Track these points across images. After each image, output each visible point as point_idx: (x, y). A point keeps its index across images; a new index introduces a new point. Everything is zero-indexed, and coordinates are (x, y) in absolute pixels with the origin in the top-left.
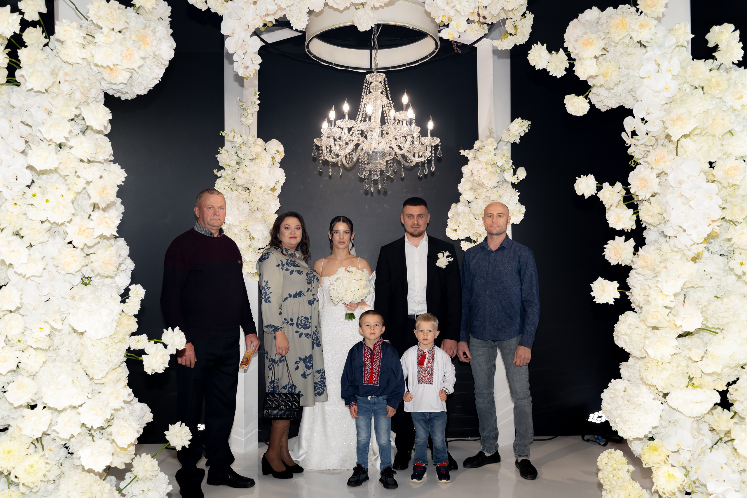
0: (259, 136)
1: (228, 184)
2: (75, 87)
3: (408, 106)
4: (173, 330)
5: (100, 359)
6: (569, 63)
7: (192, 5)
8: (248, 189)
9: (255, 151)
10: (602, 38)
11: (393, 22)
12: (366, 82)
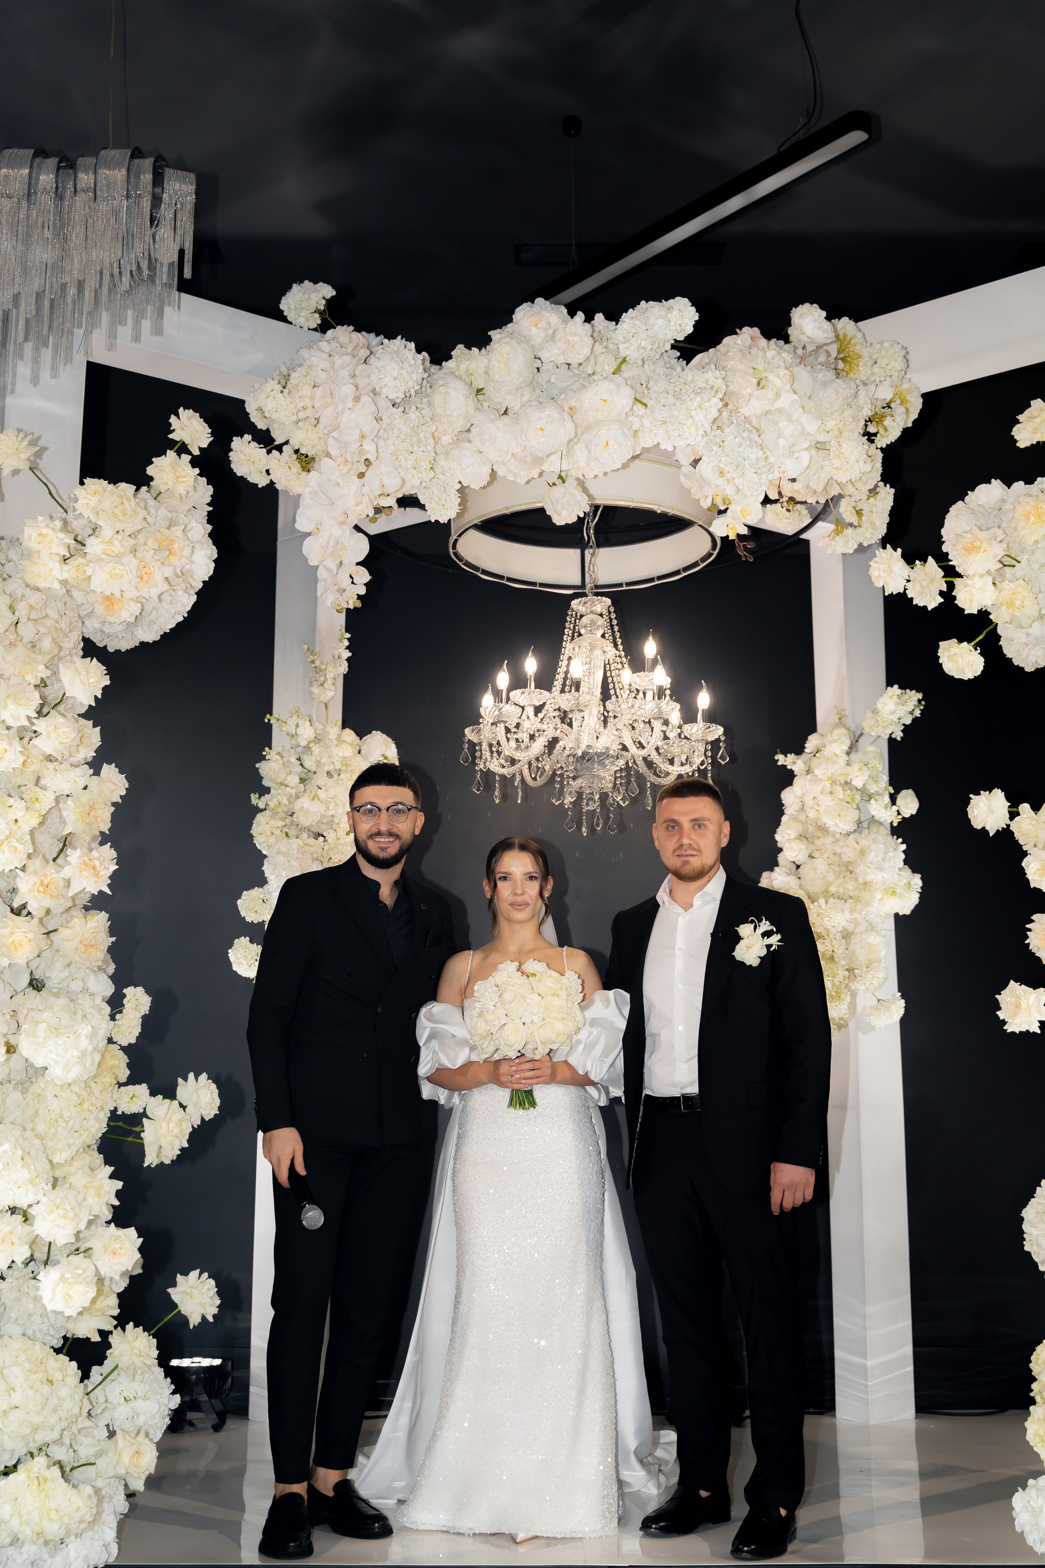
0: (344, 726)
1: (281, 824)
2: (42, 630)
3: (655, 662)
4: (197, 1079)
5: (67, 1122)
6: (946, 582)
7: (242, 477)
8: (322, 836)
9: (340, 754)
10: (999, 540)
11: (622, 501)
12: (572, 615)
